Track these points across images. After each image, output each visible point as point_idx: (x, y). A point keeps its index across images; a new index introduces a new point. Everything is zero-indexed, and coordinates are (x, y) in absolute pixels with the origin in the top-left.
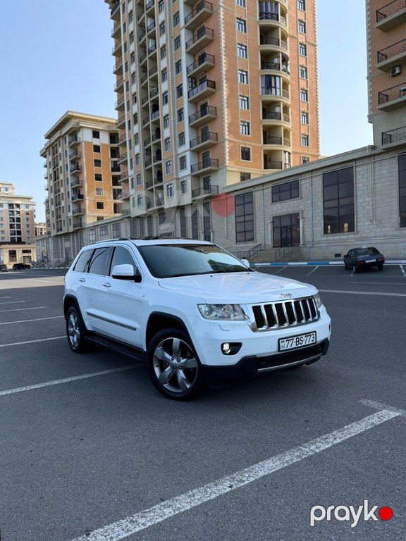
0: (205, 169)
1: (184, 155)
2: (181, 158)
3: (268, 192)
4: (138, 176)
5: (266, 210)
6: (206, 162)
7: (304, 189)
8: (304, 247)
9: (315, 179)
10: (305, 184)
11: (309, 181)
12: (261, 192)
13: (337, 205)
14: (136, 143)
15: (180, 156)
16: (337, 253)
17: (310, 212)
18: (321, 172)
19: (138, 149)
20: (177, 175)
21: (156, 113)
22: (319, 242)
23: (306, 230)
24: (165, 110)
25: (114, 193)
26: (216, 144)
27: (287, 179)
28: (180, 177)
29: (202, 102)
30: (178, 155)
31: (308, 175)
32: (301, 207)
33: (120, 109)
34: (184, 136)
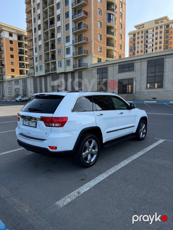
0: (79, 55)
1: (69, 47)
2: (67, 49)
3: (117, 67)
4: (41, 57)
5: (115, 76)
6: (80, 52)
7: (136, 67)
8: (136, 94)
9: (143, 63)
10: (137, 65)
11: (139, 63)
12: (112, 68)
13: (154, 75)
14: (40, 40)
15: (67, 47)
16: (154, 97)
17: (140, 78)
18: (147, 60)
19: (40, 43)
20: (64, 57)
21: (53, 25)
22: (144, 92)
23: (137, 86)
24: (58, 24)
25: (20, 65)
26: (87, 43)
27: (127, 62)
28: (66, 57)
29: (79, 22)
30: (65, 47)
31: (139, 61)
32: (134, 75)
33: (29, 22)
34: (69, 38)
